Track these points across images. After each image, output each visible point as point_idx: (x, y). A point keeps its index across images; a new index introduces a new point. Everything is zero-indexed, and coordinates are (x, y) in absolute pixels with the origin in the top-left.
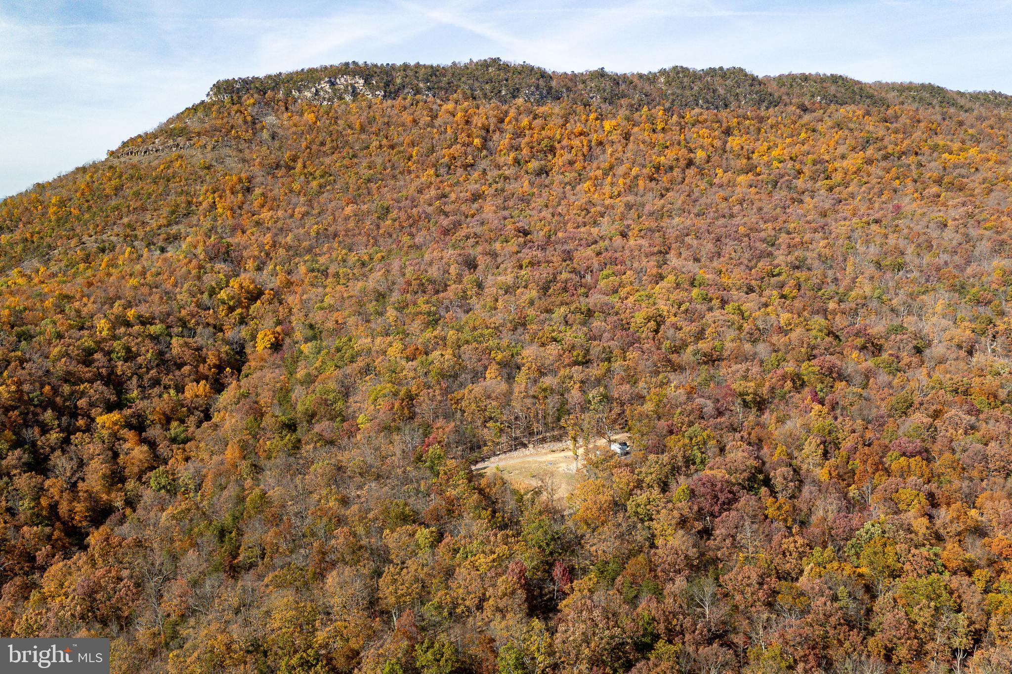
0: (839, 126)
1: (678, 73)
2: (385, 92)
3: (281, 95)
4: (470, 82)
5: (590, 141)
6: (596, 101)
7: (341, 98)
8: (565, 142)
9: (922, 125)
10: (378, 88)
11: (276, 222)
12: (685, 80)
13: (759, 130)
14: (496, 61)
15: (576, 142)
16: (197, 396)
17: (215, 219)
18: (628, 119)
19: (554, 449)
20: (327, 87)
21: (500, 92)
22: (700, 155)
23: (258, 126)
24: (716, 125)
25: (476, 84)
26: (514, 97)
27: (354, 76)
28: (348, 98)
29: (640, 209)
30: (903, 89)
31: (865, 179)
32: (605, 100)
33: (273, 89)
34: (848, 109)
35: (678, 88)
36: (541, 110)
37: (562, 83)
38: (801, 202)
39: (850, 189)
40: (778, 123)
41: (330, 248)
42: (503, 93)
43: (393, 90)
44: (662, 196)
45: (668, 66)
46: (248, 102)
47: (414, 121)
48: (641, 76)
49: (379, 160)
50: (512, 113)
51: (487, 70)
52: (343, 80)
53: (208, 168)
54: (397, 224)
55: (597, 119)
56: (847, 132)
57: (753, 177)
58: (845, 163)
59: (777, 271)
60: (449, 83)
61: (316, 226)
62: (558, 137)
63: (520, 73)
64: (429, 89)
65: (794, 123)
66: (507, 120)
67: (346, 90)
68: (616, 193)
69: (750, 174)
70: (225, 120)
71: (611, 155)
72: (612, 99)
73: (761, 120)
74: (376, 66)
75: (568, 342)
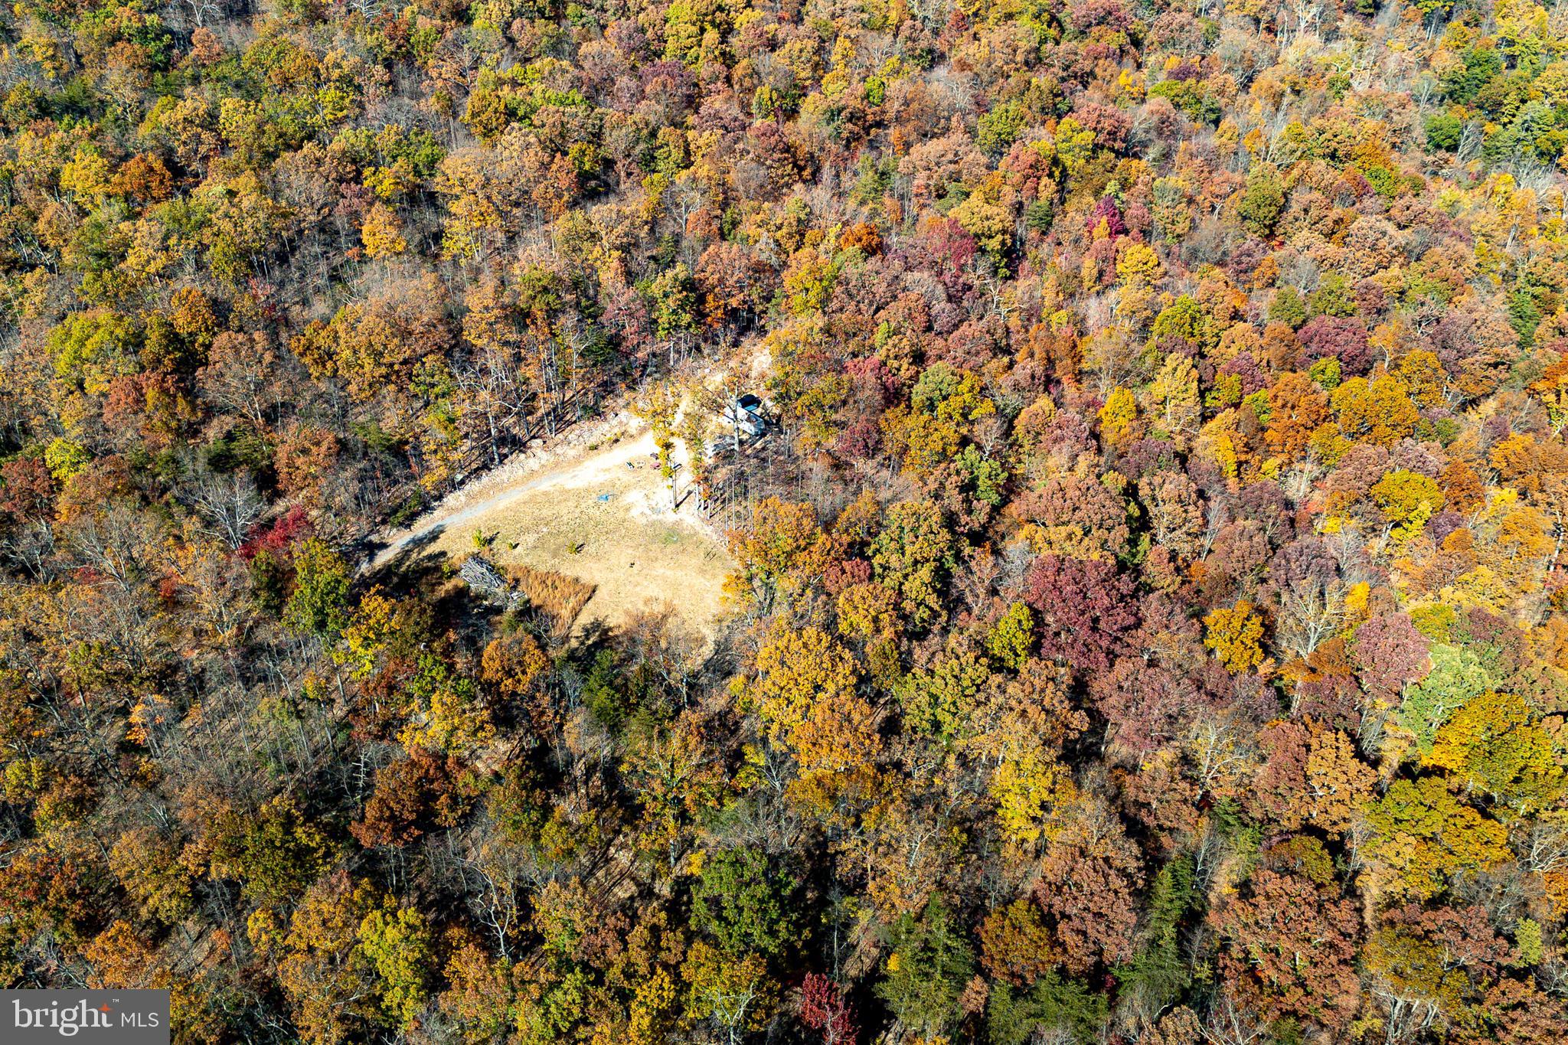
75: (548, 116)
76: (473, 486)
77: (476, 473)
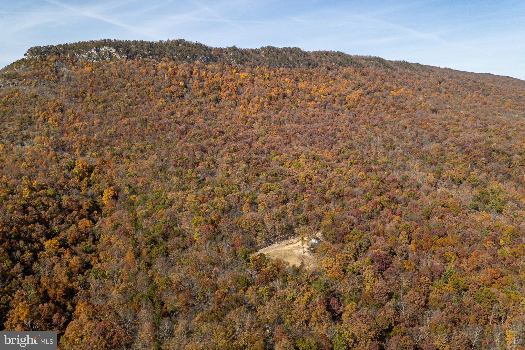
0: (345, 77)
1: (270, 49)
2: (127, 56)
3: (68, 56)
4: (171, 51)
5: (236, 84)
6: (234, 62)
7: (103, 59)
8: (225, 84)
9: (379, 77)
10: (123, 54)
11: (85, 128)
12: (274, 53)
13: (311, 79)
14: (182, 41)
15: (230, 84)
16: (86, 227)
17: (48, 127)
18: (251, 72)
19: (287, 243)
20: (95, 52)
21: (187, 57)
22: (288, 92)
23: (59, 74)
24: (292, 76)
25: (174, 53)
26: (194, 60)
27: (110, 47)
28: (107, 59)
29: (269, 119)
30: (368, 59)
31: (363, 104)
32: (238, 62)
33: (64, 52)
34: (348, 69)
35: (271, 57)
36: (209, 67)
37: (217, 53)
38: (338, 115)
39: (358, 109)
40: (319, 76)
41: (119, 142)
42: (188, 57)
43: (131, 55)
44: (277, 112)
45: (265, 46)
46: (51, 60)
47: (147, 72)
48: (252, 50)
49: (133, 93)
50: (195, 69)
51: (179, 45)
52: (103, 49)
53: (35, 97)
54: (153, 129)
55: (237, 72)
56: (349, 80)
57: (315, 103)
58: (353, 96)
59: (343, 150)
60: (160, 52)
61: (109, 130)
62: (221, 81)
63: (195, 48)
64: (150, 55)
65: (325, 75)
66: (194, 72)
67: (106, 54)
68: (256, 111)
69: (313, 102)
70: (40, 70)
71: (248, 92)
72: (241, 62)
73: (311, 74)
74: (121, 41)
75: (277, 190)
76: (264, 249)
77: (265, 247)
